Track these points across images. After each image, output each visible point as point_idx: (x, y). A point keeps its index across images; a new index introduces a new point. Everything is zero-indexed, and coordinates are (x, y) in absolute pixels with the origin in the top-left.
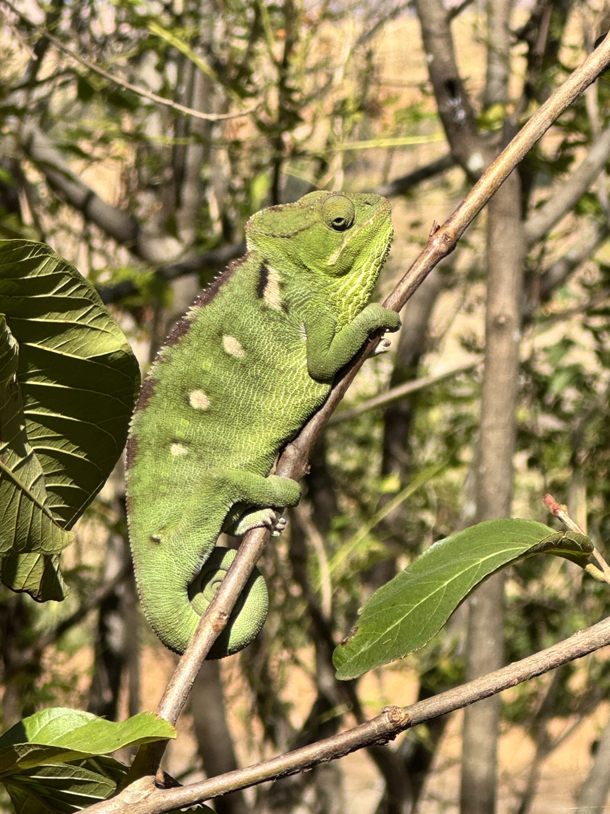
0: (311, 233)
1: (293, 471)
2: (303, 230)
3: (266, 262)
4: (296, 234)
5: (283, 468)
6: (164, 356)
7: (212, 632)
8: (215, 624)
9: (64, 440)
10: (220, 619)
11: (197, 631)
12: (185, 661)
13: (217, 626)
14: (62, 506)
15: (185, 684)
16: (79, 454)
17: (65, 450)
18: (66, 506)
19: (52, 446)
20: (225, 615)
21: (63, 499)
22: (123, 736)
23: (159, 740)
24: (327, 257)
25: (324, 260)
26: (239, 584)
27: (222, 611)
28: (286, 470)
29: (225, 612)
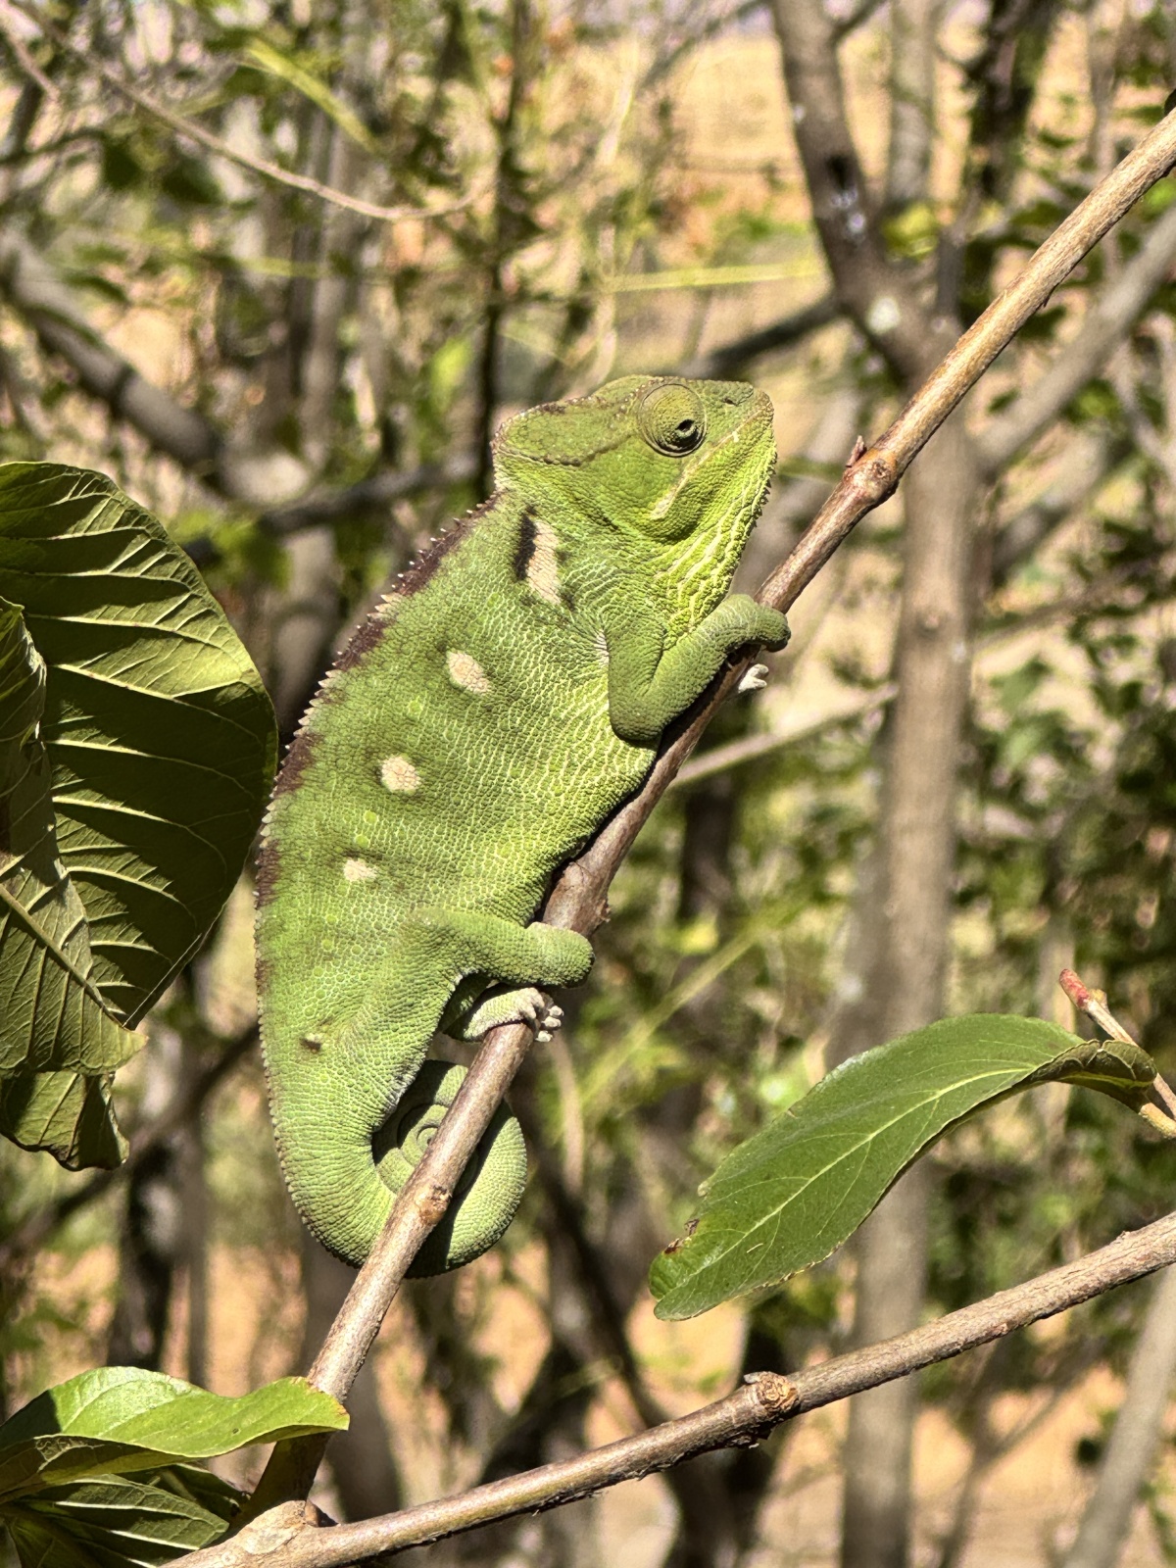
0: (620, 456)
1: (578, 917)
2: (605, 450)
3: (531, 510)
4: (591, 458)
5: (559, 909)
6: (333, 690)
7: (419, 1224)
8: (423, 1210)
9: (127, 855)
10: (433, 1199)
11: (390, 1223)
12: (365, 1280)
13: (427, 1212)
14: (117, 983)
15: (365, 1324)
16: (154, 885)
17: (127, 874)
18: (125, 984)
19: (102, 867)
20: (444, 1192)
21: (123, 969)
22: (245, 1423)
23: (315, 1432)
24: (651, 505)
25: (644, 509)
26: (471, 1133)
27: (438, 1185)
28: (565, 912)
29: (445, 1187)
